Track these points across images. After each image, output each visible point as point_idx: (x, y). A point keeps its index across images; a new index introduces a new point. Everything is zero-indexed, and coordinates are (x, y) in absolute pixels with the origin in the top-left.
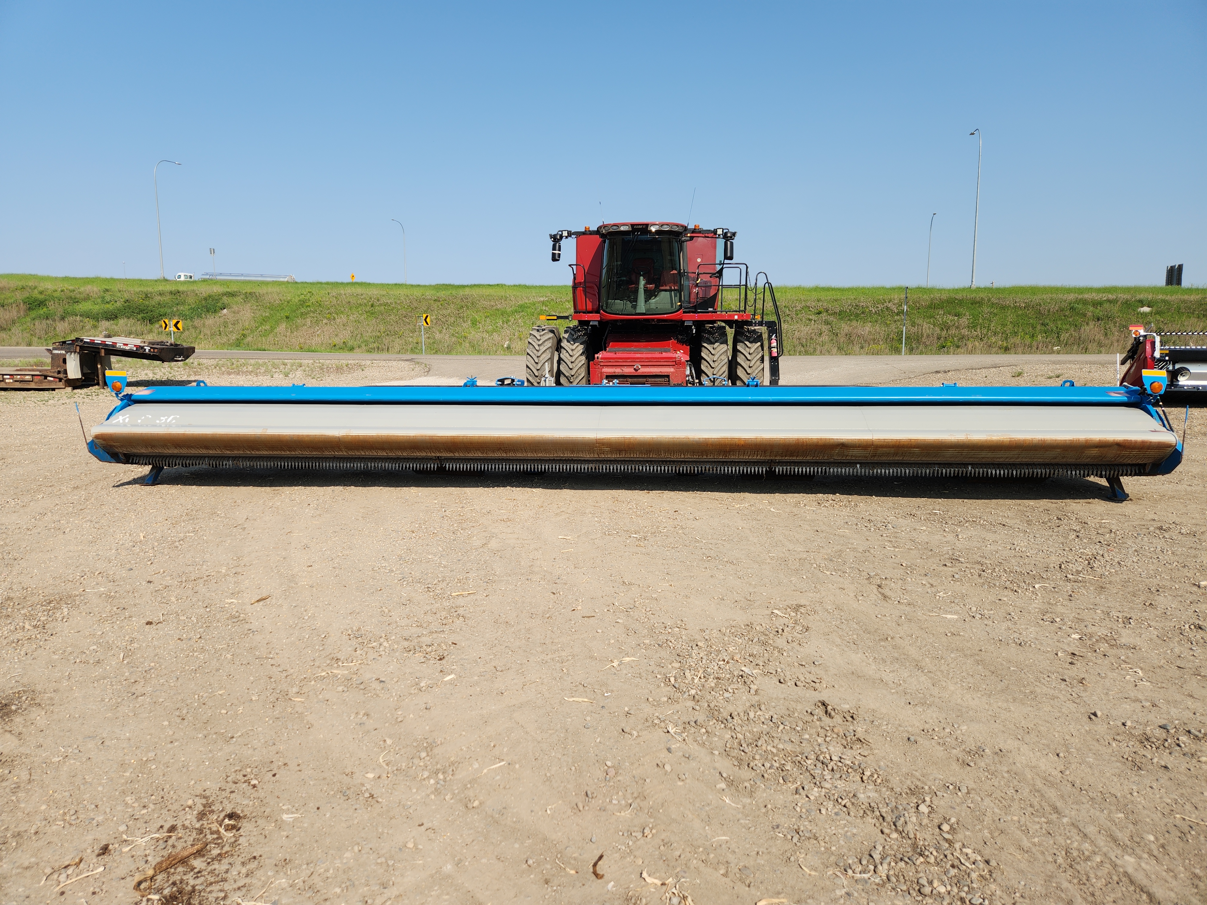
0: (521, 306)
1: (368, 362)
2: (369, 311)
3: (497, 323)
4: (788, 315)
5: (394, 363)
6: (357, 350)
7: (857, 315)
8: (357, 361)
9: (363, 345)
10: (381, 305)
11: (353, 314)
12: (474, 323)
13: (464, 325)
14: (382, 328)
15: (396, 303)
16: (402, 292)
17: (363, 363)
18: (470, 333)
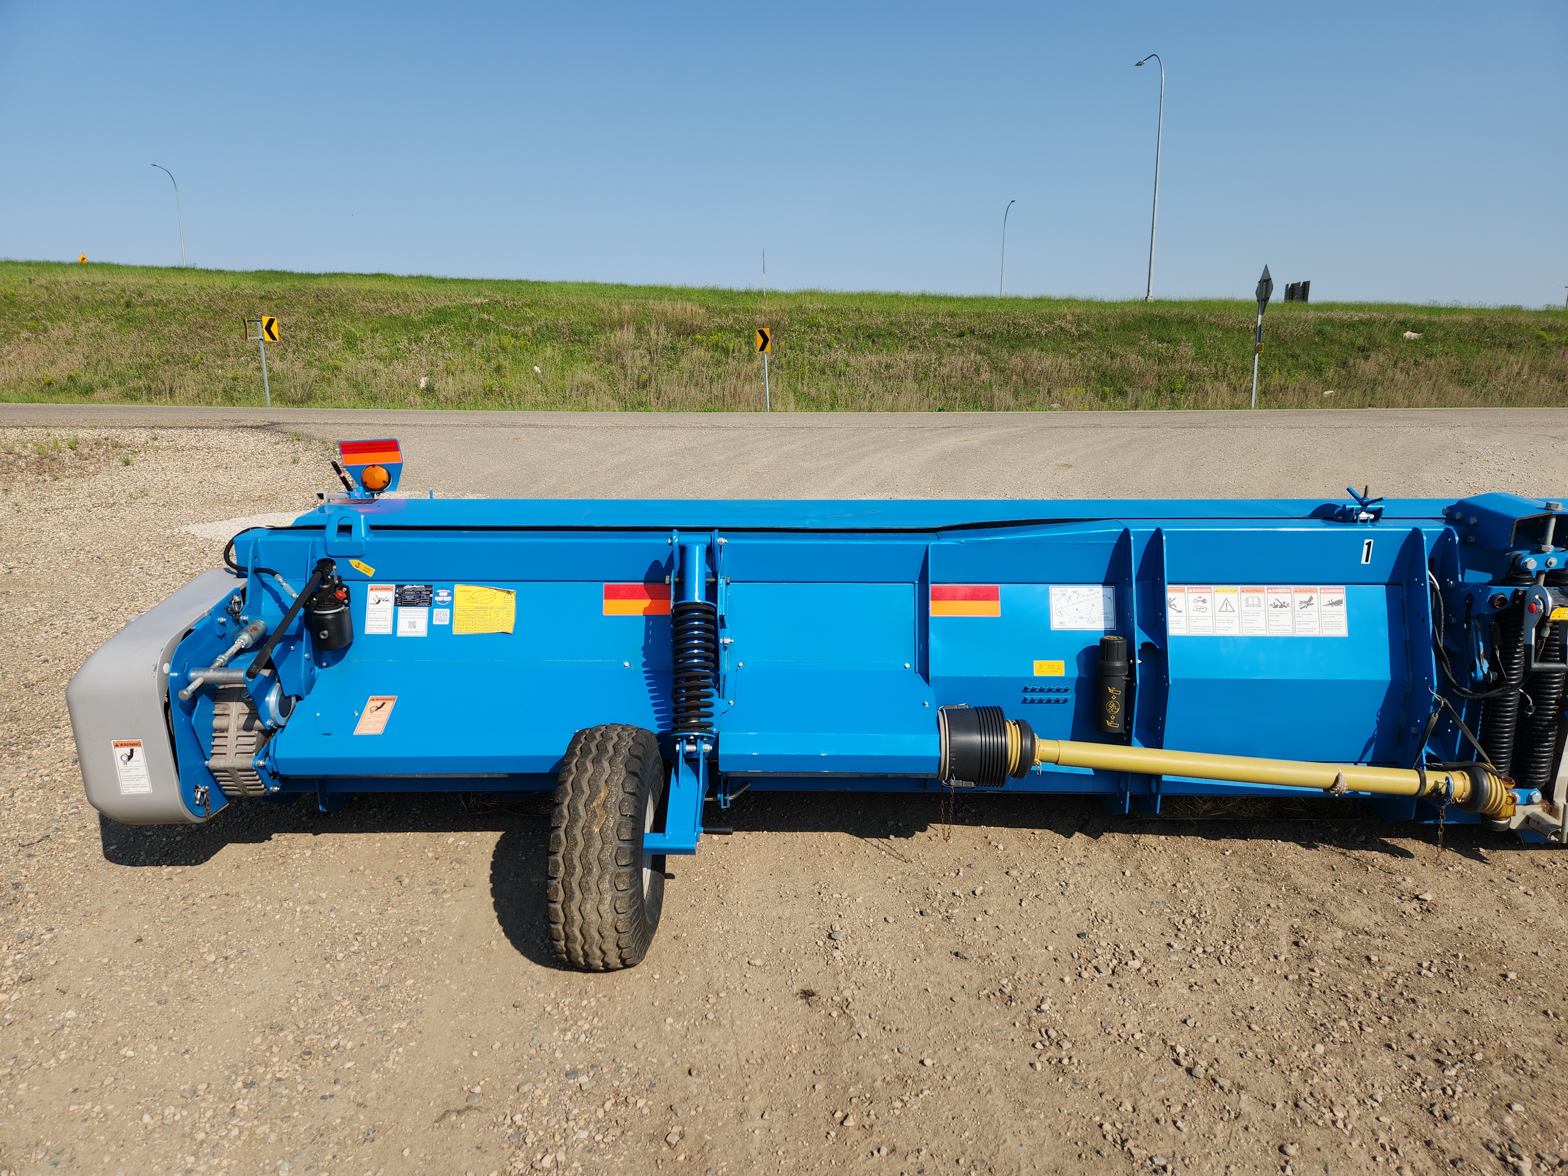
0: (439, 312)
1: (142, 436)
2: (122, 316)
3: (396, 342)
4: (915, 337)
5: (224, 437)
6: (100, 394)
7: (1018, 338)
8: (105, 433)
9: (113, 383)
10: (147, 304)
11: (88, 321)
12: (351, 342)
13: (331, 345)
14: (154, 349)
15: (179, 300)
16: (191, 281)
17: (125, 437)
18: (346, 360)
